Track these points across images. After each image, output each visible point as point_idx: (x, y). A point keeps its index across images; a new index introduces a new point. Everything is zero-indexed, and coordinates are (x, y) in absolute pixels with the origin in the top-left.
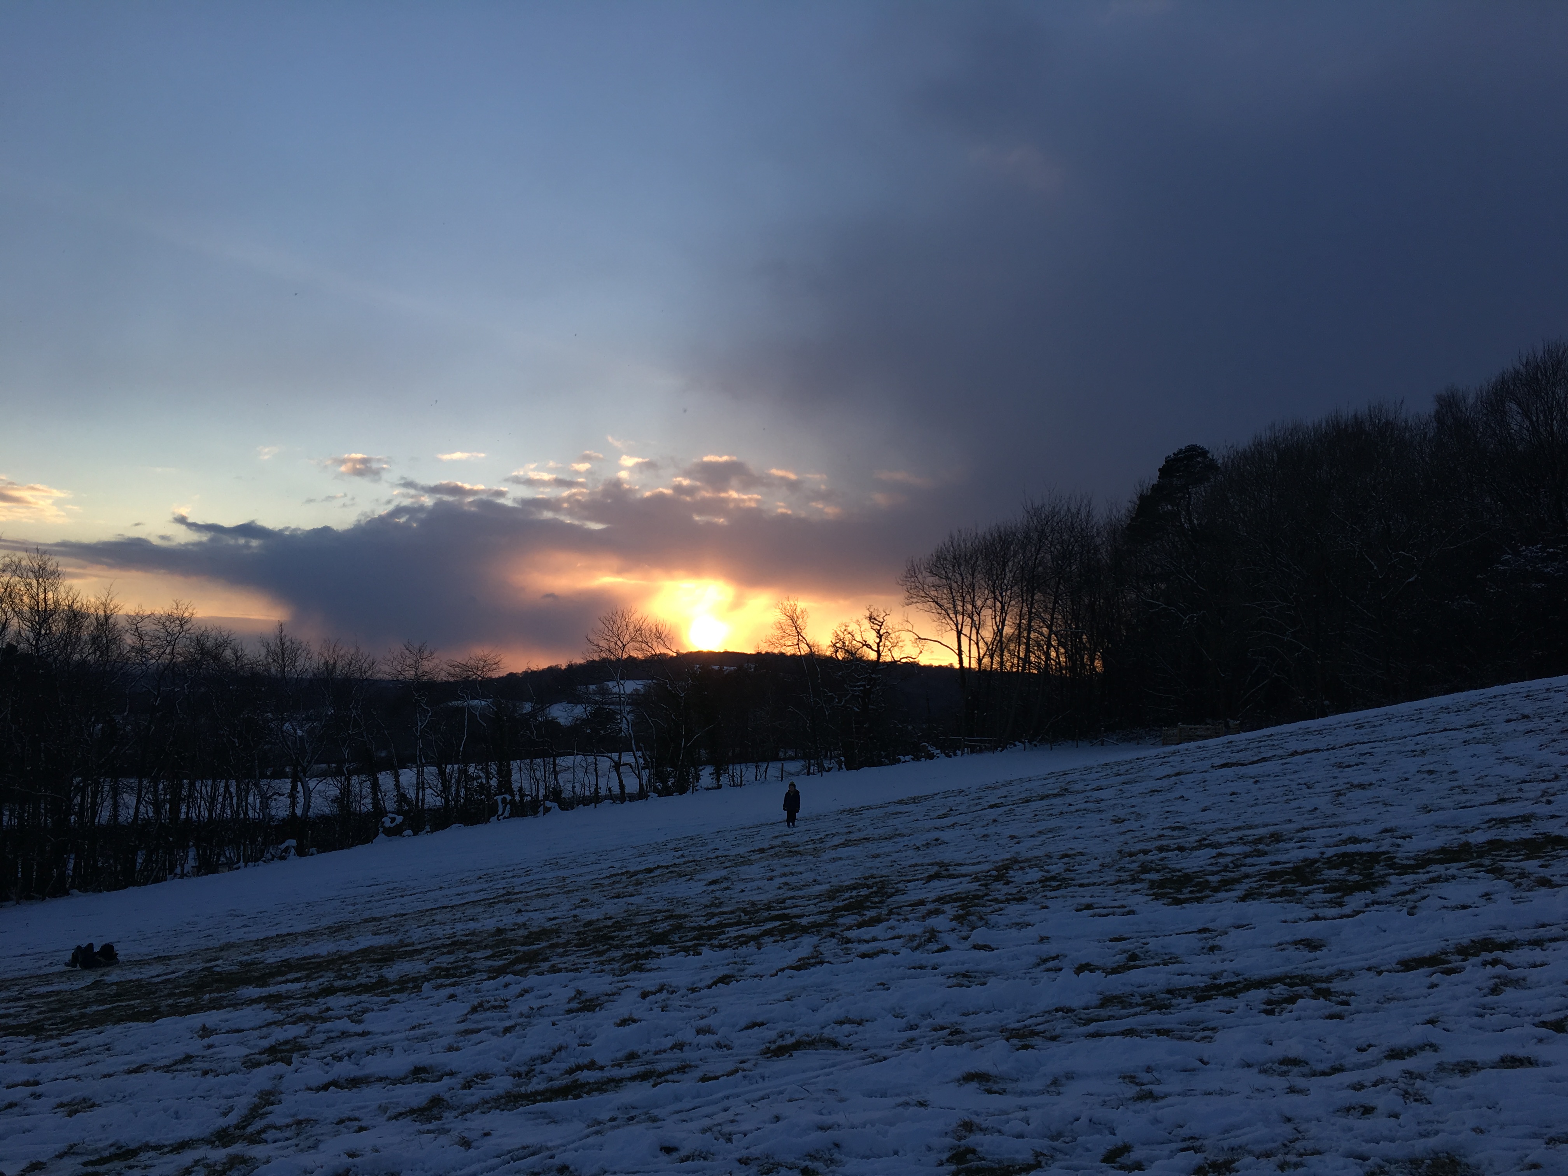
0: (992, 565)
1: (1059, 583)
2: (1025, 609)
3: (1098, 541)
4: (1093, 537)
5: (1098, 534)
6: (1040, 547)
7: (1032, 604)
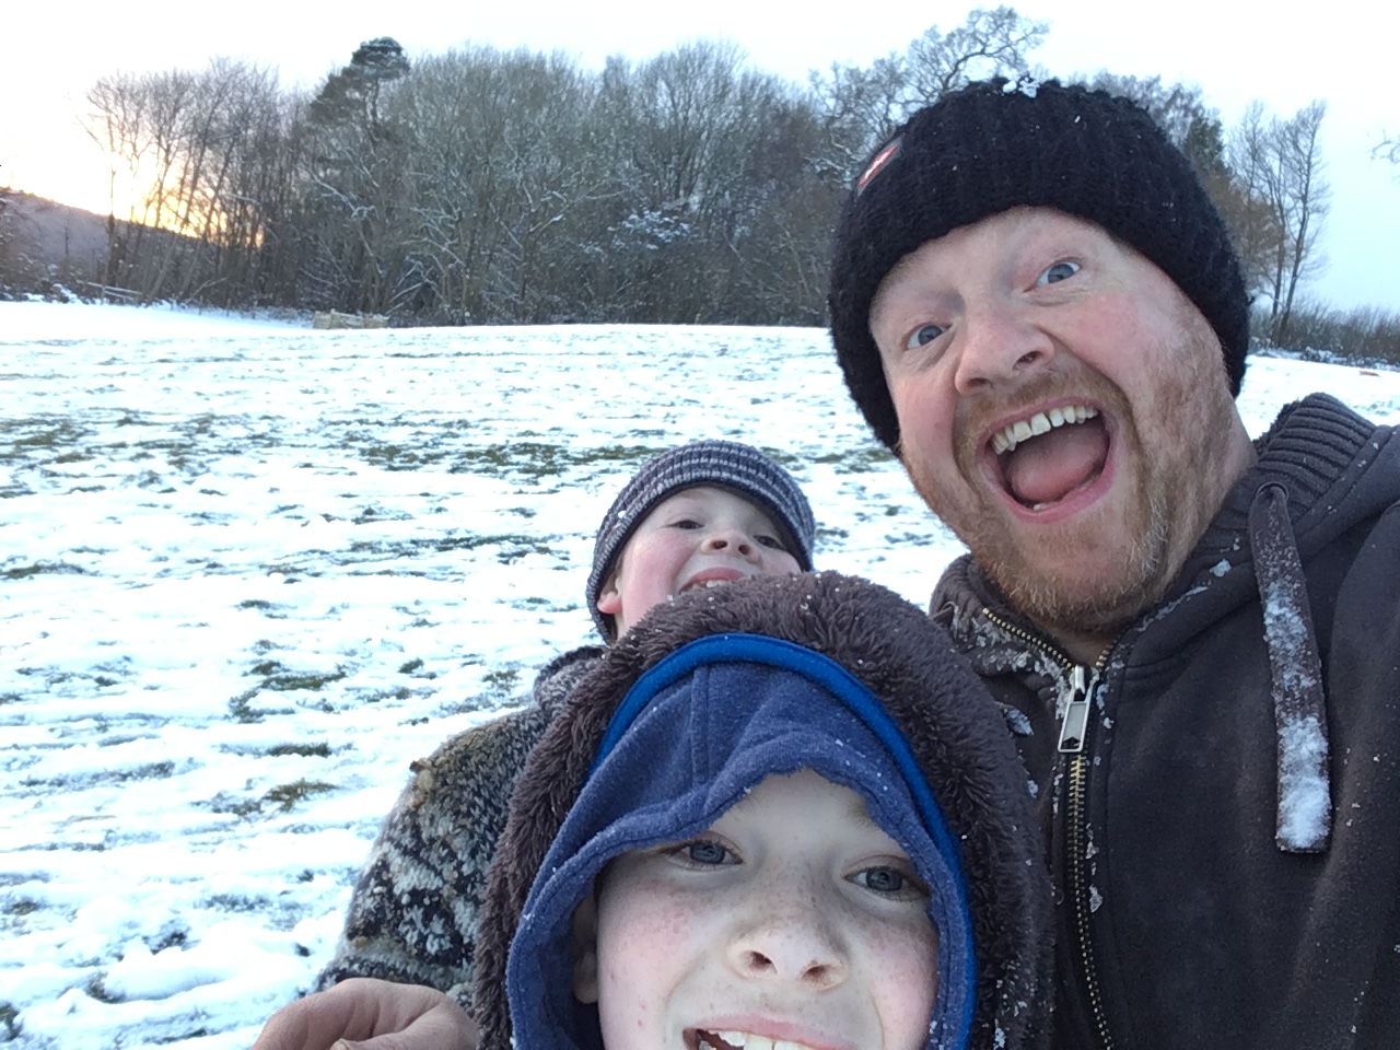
0: (161, 108)
1: (232, 146)
2: (191, 165)
3: (280, 111)
4: (275, 104)
5: (282, 103)
6: (219, 102)
7: (201, 160)
